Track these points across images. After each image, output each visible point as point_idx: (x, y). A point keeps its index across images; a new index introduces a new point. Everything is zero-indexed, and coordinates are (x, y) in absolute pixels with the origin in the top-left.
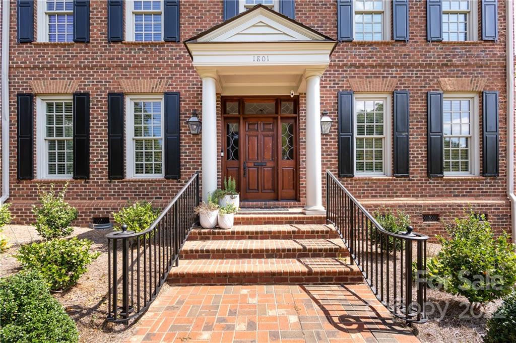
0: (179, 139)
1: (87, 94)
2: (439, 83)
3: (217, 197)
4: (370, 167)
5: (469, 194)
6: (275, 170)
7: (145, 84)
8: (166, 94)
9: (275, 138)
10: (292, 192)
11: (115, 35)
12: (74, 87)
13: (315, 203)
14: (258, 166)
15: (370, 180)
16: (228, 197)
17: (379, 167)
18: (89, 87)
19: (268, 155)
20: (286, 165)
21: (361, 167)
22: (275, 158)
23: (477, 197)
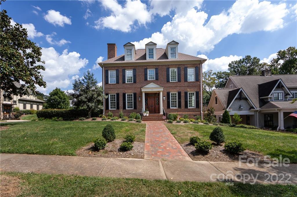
0: (136, 102)
1: (119, 93)
2: (187, 90)
3: (145, 112)
4: (174, 107)
5: (194, 112)
6: (155, 107)
7: (130, 91)
8: (134, 93)
9: (155, 101)
10: (158, 112)
11: (124, 82)
12: (116, 92)
13: (161, 112)
14: (151, 106)
15: (174, 109)
16: (147, 112)
17: (176, 106)
18: (119, 92)
19: (153, 104)
20: (157, 106)
21: (172, 106)
22: (155, 105)
23: (195, 112)
